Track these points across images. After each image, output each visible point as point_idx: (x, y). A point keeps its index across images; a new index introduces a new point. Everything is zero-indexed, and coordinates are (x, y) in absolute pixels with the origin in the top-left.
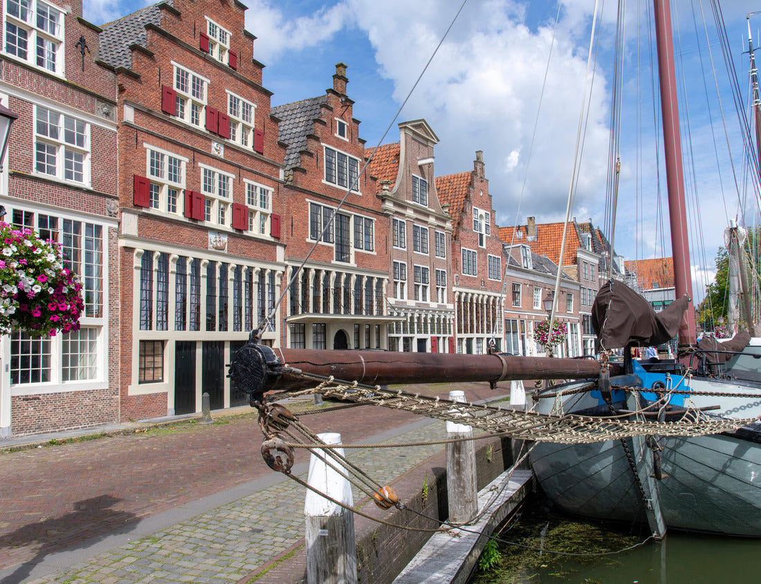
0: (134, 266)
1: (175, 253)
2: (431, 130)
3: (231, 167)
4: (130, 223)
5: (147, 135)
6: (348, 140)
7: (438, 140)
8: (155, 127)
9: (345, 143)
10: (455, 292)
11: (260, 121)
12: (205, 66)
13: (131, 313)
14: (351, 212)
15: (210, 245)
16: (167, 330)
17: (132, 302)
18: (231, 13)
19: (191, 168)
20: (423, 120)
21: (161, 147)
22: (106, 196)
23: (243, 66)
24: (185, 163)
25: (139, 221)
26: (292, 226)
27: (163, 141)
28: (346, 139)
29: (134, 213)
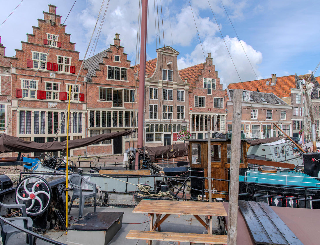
0: (17, 115)
1: (33, 110)
2: (174, 49)
3: (59, 80)
4: (15, 103)
5: (21, 76)
6: (121, 62)
7: (179, 53)
8: (24, 73)
9: (119, 63)
10: (190, 115)
11: (74, 63)
12: (46, 49)
13: (16, 129)
14: (122, 89)
15: (49, 107)
16: (31, 134)
17: (16, 126)
18: (59, 29)
19: (41, 83)
20: (169, 46)
21: (27, 78)
22: (6, 96)
23: (65, 46)
24: (38, 82)
25: (18, 102)
26: (90, 97)
27: (27, 77)
28: (120, 62)
29: (16, 100)
